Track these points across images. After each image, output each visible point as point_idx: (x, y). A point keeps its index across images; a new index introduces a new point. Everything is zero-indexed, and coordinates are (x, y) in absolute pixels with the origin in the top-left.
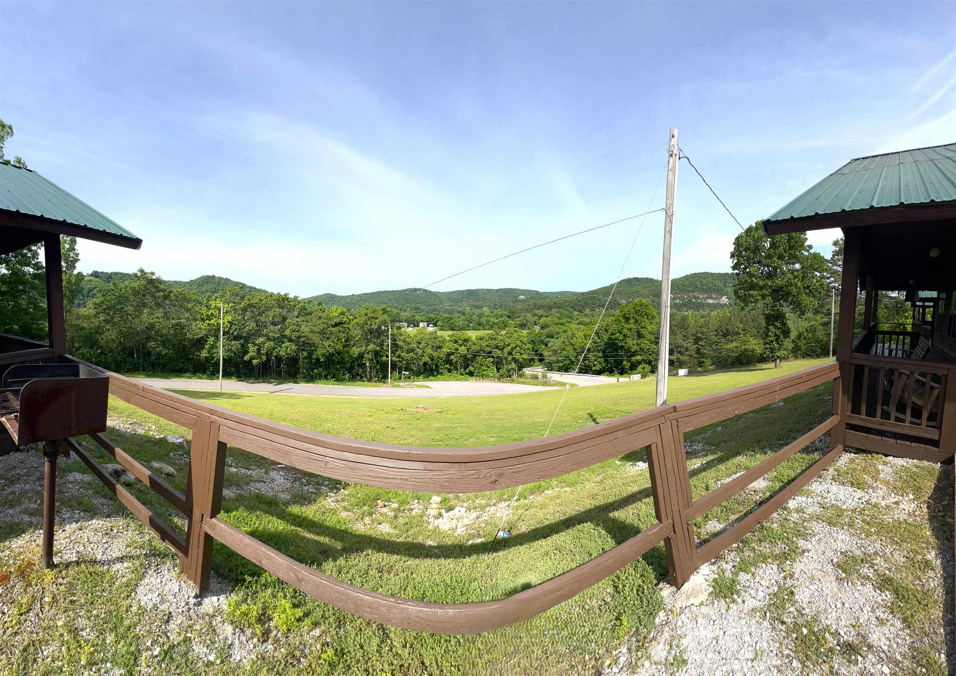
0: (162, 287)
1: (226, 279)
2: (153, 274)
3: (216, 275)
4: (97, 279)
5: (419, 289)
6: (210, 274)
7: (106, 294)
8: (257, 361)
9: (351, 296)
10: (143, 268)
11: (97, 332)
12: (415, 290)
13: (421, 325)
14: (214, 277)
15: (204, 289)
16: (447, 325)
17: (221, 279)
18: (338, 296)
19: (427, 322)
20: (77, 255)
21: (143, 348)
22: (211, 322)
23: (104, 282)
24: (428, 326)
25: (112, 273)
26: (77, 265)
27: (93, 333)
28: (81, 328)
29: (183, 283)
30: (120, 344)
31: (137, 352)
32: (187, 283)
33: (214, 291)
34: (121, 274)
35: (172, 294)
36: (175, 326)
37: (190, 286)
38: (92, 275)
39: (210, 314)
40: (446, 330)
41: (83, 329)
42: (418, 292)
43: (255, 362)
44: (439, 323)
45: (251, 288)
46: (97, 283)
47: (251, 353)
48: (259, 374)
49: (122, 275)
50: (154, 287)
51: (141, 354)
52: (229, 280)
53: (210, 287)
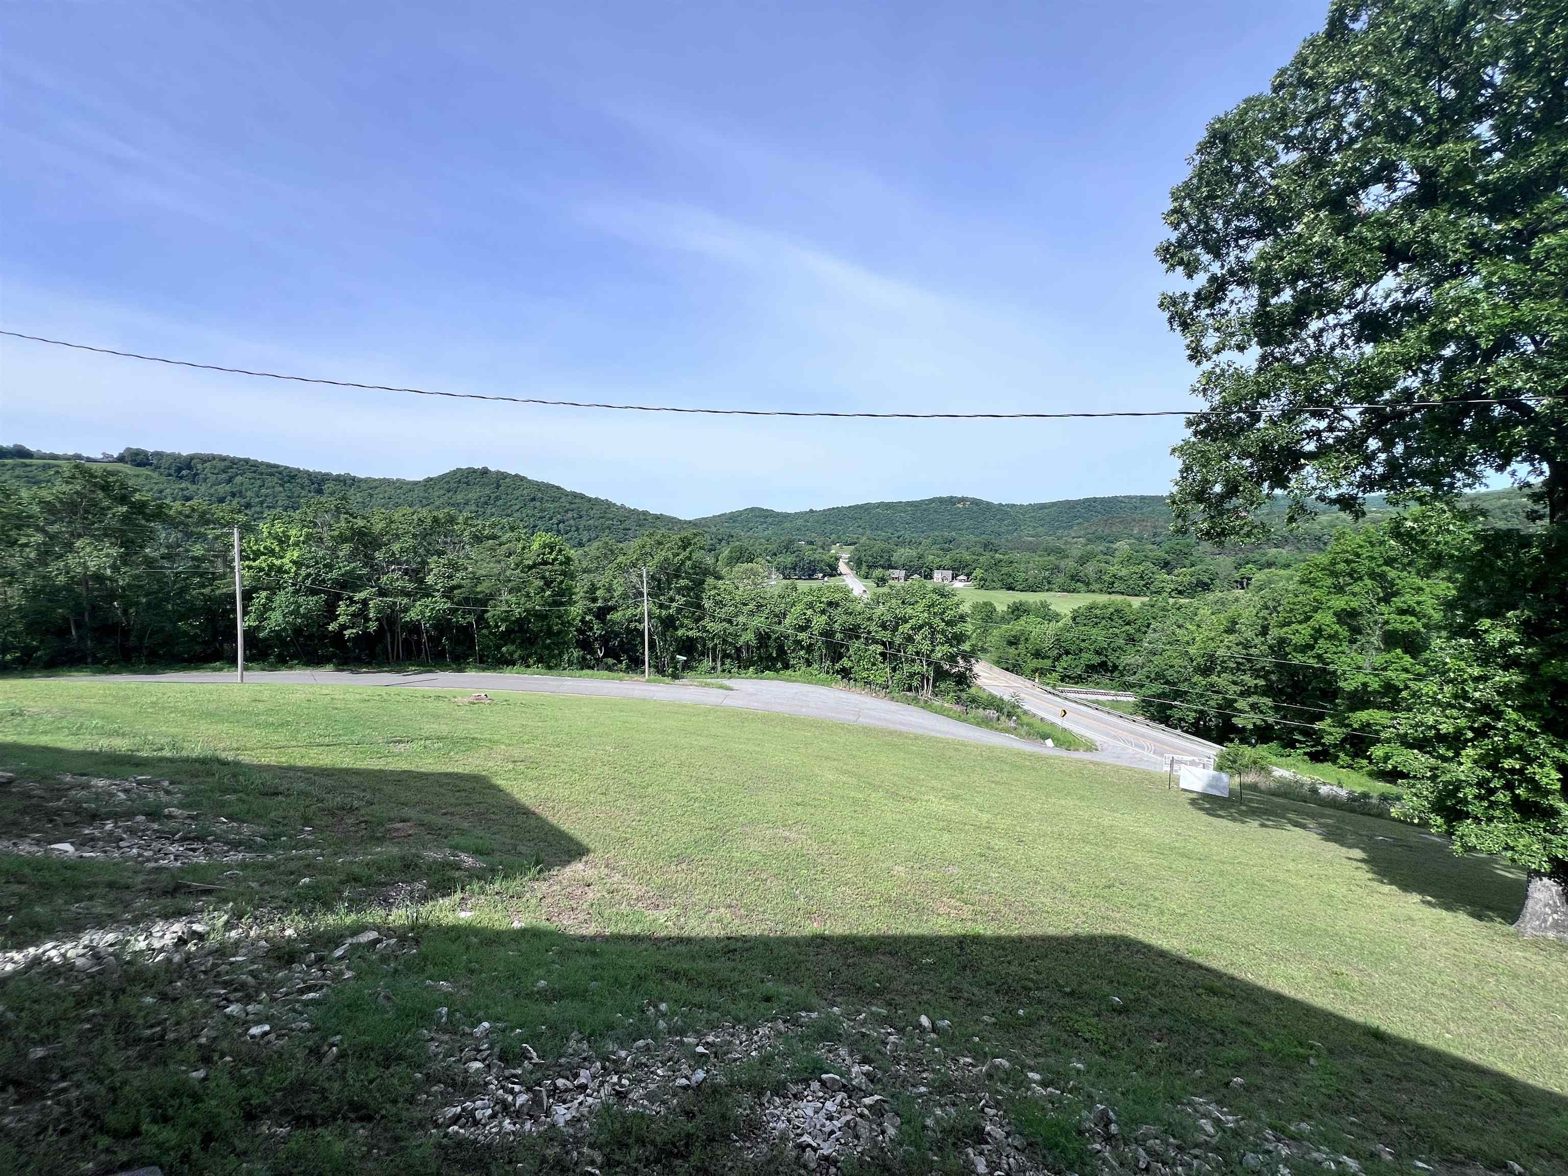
1: (516, 475)
3: (492, 469)
4: (143, 471)
5: (963, 500)
6: (478, 466)
9: (806, 513)
12: (952, 501)
13: (937, 575)
14: (485, 472)
15: (459, 498)
16: (996, 576)
17: (503, 476)
18: (778, 514)
19: (953, 569)
24: (954, 577)
25: (192, 458)
29: (408, 483)
32: (416, 483)
33: (486, 503)
34: (223, 459)
37: (425, 491)
38: (121, 459)
40: (994, 588)
42: (960, 506)
44: (978, 573)
45: (575, 495)
46: (141, 480)
49: (226, 463)
52: (523, 479)
53: (475, 493)
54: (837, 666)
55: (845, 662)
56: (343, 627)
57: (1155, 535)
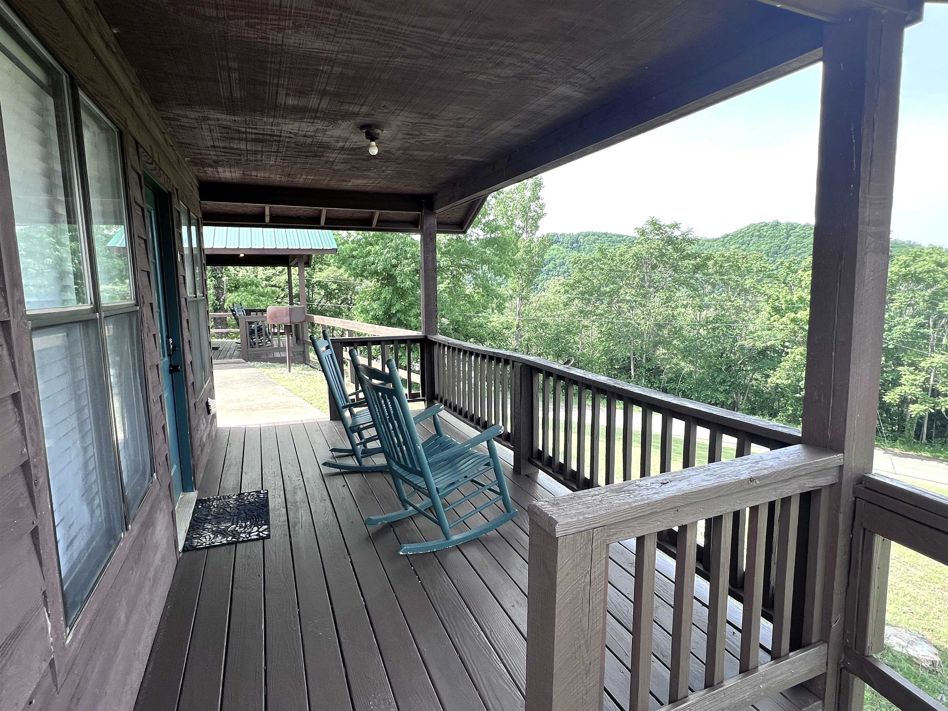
0: (690, 249)
2: (675, 226)
7: (585, 267)
8: (923, 407)
10: (657, 217)
11: (569, 331)
20: (542, 207)
21: (648, 360)
22: (798, 316)
23: (565, 250)
26: (540, 223)
27: (561, 332)
28: (542, 324)
30: (606, 352)
31: (635, 366)
35: (711, 263)
36: (712, 322)
39: (795, 299)
41: (545, 325)
43: (915, 409)
47: (906, 388)
48: (918, 436)
50: (676, 250)
51: (643, 371)
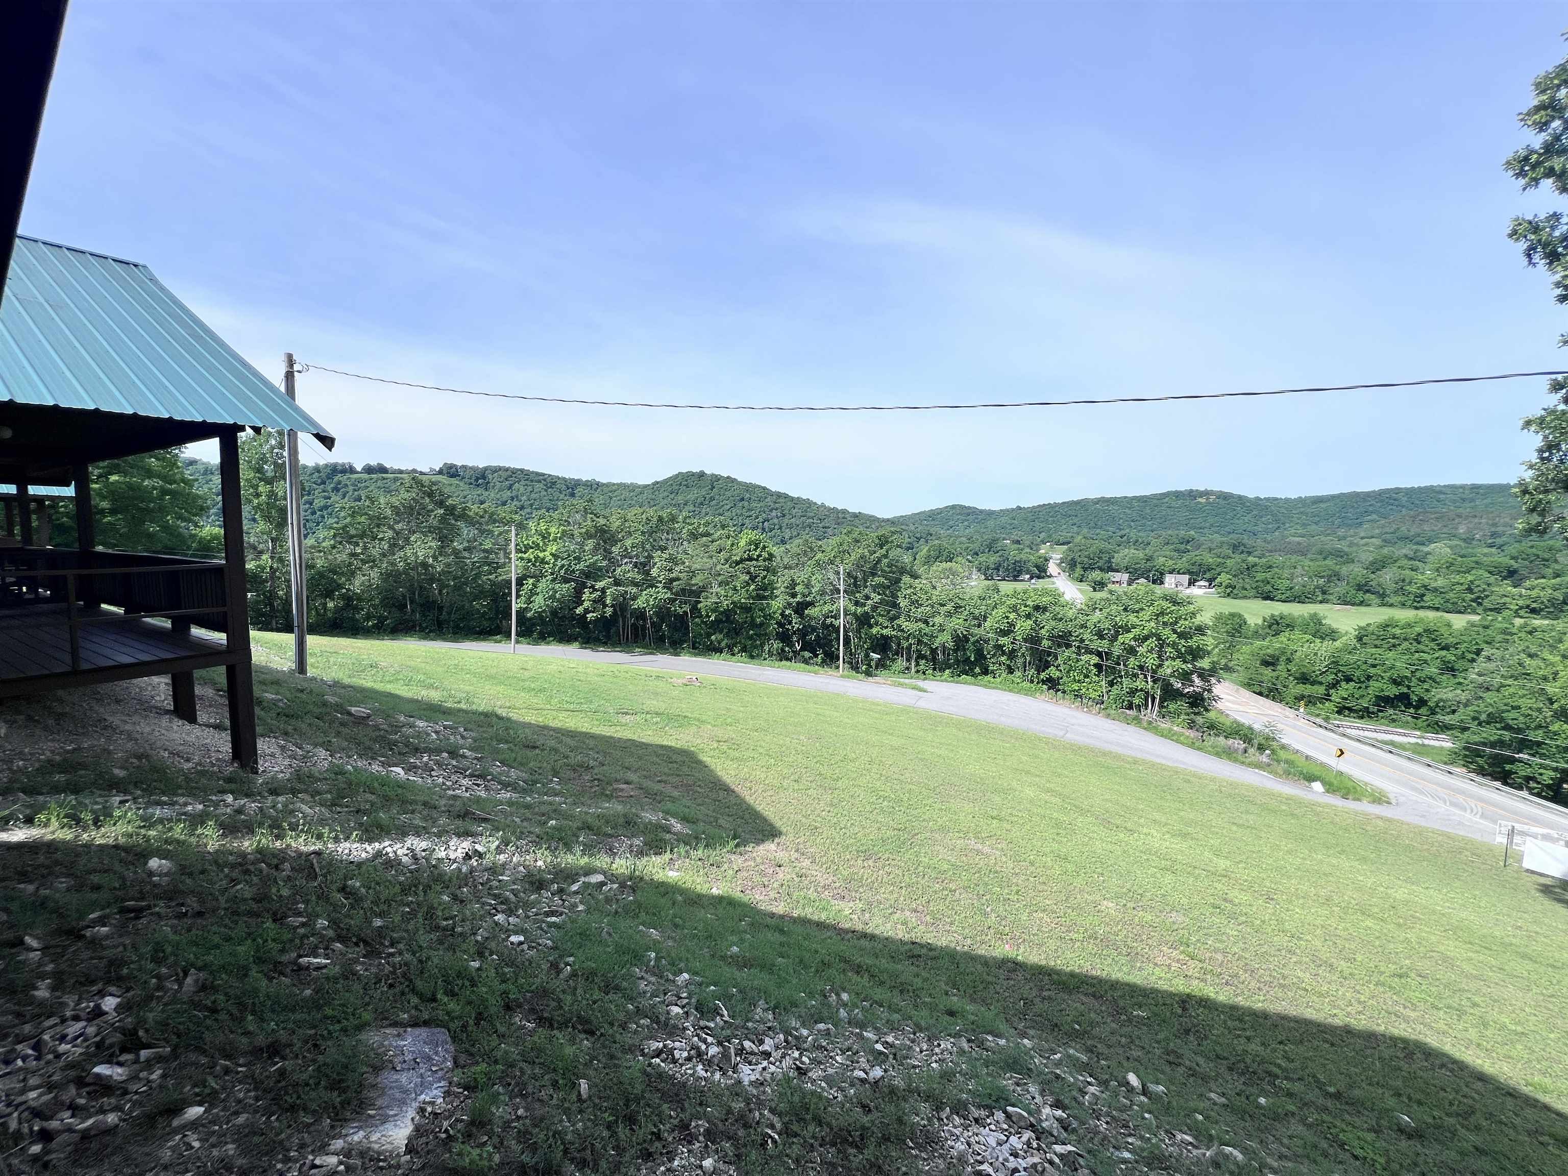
1: (728, 477)
3: (708, 472)
4: (454, 481)
5: (1206, 493)
6: (696, 470)
8: (594, 615)
13: (1170, 580)
14: (702, 475)
15: (680, 499)
16: (1249, 583)
17: (717, 478)
18: (981, 511)
19: (1189, 572)
24: (1191, 583)
25: (486, 469)
29: (639, 486)
32: (645, 487)
33: (702, 503)
37: (653, 493)
38: (440, 472)
40: (1245, 597)
42: (1202, 500)
43: (590, 617)
44: (1224, 578)
45: (779, 495)
46: (453, 488)
49: (509, 473)
51: (417, 606)
53: (693, 495)
54: (1043, 676)
55: (1053, 672)
56: (587, 611)
57: (1494, 535)
